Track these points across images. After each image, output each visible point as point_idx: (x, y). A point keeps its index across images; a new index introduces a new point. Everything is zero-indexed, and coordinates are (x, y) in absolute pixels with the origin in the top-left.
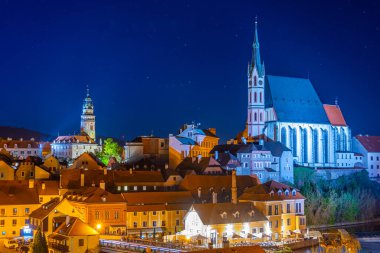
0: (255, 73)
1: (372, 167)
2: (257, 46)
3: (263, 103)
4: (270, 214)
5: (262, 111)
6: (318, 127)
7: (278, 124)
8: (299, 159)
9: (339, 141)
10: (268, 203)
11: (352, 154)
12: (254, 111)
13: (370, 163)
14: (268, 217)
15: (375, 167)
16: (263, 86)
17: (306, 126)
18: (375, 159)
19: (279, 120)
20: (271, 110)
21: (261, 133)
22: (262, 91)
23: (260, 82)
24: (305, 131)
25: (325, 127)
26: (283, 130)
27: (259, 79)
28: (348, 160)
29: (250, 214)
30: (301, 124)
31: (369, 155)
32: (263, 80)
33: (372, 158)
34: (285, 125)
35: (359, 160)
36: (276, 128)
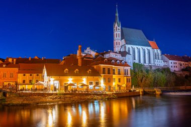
0: (116, 25)
1: (172, 67)
2: (117, 15)
3: (120, 38)
4: (104, 73)
5: (119, 41)
6: (145, 48)
7: (126, 45)
8: (137, 61)
9: (156, 55)
10: (102, 66)
11: (162, 61)
12: (116, 41)
13: (170, 65)
14: (102, 75)
15: (173, 67)
16: (120, 30)
17: (140, 47)
18: (173, 63)
19: (127, 44)
20: (123, 40)
21: (119, 50)
22: (120, 33)
23: (119, 29)
24: (139, 49)
25: (149, 48)
26: (129, 48)
27: (118, 28)
28: (160, 63)
29: (88, 72)
30: (137, 46)
31: (170, 61)
32: (120, 28)
33: (171, 63)
34: (130, 46)
35: (165, 64)
36: (125, 47)
